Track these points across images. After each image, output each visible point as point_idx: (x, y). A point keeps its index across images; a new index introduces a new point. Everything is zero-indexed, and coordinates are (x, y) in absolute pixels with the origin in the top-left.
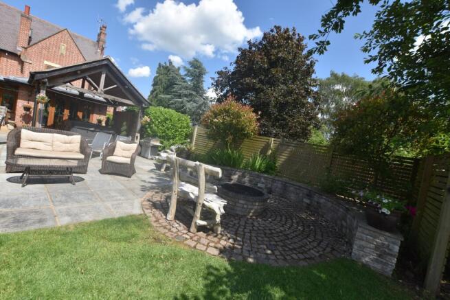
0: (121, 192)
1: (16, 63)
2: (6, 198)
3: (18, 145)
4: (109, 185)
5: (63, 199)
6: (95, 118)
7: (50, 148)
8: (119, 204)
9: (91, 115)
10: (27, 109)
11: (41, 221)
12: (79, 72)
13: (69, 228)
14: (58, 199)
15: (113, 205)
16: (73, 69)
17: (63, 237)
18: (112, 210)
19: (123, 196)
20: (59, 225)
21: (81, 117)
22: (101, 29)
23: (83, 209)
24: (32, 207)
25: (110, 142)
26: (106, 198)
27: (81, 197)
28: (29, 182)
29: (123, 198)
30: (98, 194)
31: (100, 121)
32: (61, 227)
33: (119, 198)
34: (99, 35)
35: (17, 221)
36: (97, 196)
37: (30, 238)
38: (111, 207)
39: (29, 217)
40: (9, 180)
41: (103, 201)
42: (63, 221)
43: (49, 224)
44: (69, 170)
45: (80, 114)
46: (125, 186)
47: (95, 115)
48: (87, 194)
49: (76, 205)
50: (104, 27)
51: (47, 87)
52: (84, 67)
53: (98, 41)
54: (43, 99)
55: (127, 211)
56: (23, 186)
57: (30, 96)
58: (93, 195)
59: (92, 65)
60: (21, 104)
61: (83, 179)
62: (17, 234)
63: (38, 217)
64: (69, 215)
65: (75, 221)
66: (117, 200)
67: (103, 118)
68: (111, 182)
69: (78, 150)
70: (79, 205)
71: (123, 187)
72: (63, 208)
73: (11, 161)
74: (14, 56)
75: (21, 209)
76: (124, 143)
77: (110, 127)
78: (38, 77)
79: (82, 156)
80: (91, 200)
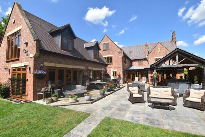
0: (196, 119)
1: (146, 61)
2: (149, 113)
3: (150, 93)
4: (189, 114)
5: (167, 117)
6: (178, 76)
7: (160, 94)
8: (195, 127)
9: (176, 74)
10: (151, 77)
11: (159, 125)
12: (166, 59)
13: (169, 132)
14: (165, 116)
15: (191, 126)
16: (164, 59)
17: (166, 134)
18: (191, 129)
19: (198, 122)
20: (165, 128)
21: (172, 76)
22: (172, 34)
23: (175, 124)
24: (156, 118)
25: (188, 88)
26: (187, 121)
27: (174, 118)
28: (155, 107)
29: (197, 123)
30: (182, 118)
31: (181, 77)
32: (166, 130)
33: (195, 123)
34: (172, 37)
35: (152, 122)
36: (182, 119)
37: (155, 130)
38: (190, 127)
39: (155, 122)
40: (149, 106)
41: (185, 122)
42: (167, 127)
43: (161, 127)
44: (168, 104)
45: (171, 75)
46: (200, 116)
47: (178, 74)
48: (177, 117)
49: (172, 121)
50: (173, 32)
51: (156, 69)
52: (167, 56)
53: (172, 40)
54: (155, 73)
55: (200, 133)
56: (153, 109)
57: (152, 72)
58: (180, 118)
59: (171, 54)
60: (150, 75)
61: (175, 109)
62: (152, 127)
63: (158, 123)
64: (169, 125)
65: (171, 129)
66: (193, 124)
67: (183, 75)
68: (190, 112)
69: (171, 94)
70: (173, 121)
71: (198, 117)
72: (167, 121)
73: (149, 99)
74: (146, 59)
75: (152, 118)
76: (195, 90)
77: (187, 80)
78: (153, 66)
79: (173, 98)
80: (179, 120)
